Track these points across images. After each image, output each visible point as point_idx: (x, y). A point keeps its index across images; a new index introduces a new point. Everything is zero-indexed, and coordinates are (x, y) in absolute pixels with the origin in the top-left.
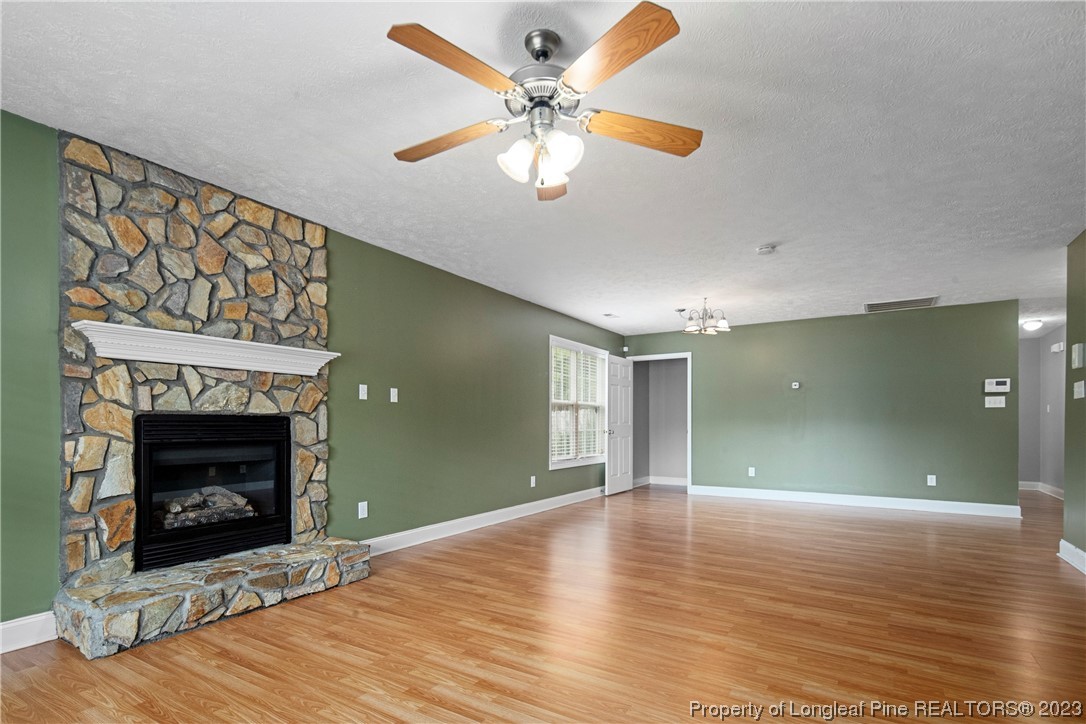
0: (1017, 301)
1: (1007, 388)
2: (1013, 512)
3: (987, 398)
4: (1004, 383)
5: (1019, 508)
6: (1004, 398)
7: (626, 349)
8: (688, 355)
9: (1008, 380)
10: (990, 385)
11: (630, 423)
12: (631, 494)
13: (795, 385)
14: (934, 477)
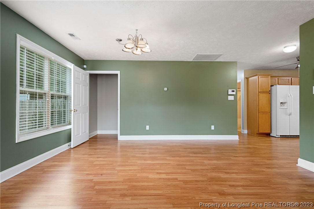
0: (237, 62)
1: (234, 93)
2: (236, 138)
3: (229, 97)
4: (234, 91)
5: (238, 136)
6: (233, 96)
7: (85, 66)
8: (118, 72)
9: (235, 90)
10: (230, 92)
11: (88, 105)
12: (88, 142)
13: (166, 89)
14: (213, 126)
